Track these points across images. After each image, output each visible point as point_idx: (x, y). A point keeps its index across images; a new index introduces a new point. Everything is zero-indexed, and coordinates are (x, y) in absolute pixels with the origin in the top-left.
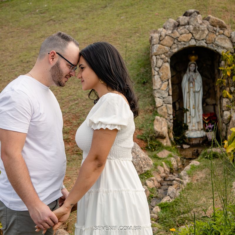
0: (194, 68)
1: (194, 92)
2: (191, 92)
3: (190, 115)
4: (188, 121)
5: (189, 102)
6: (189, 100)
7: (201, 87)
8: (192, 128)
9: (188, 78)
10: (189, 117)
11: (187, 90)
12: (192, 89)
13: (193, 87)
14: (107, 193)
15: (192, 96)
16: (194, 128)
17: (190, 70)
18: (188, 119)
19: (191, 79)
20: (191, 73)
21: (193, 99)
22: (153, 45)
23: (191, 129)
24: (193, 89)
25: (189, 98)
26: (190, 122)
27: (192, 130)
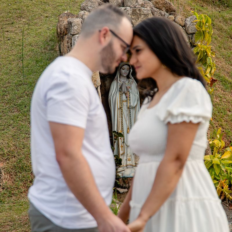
0: (128, 72)
1: (129, 108)
2: (125, 109)
3: (123, 142)
4: (121, 152)
5: (122, 122)
6: (122, 120)
7: (138, 101)
8: (127, 163)
9: (119, 87)
10: (122, 147)
11: (118, 105)
12: (125, 103)
13: (126, 101)
14: (187, 202)
15: (125, 114)
16: (129, 163)
17: (121, 75)
18: (120, 148)
19: (124, 89)
20: (123, 80)
21: (128, 118)
22: (73, 35)
23: (125, 165)
24: (127, 103)
25: (122, 117)
26: (123, 154)
27: (127, 165)
